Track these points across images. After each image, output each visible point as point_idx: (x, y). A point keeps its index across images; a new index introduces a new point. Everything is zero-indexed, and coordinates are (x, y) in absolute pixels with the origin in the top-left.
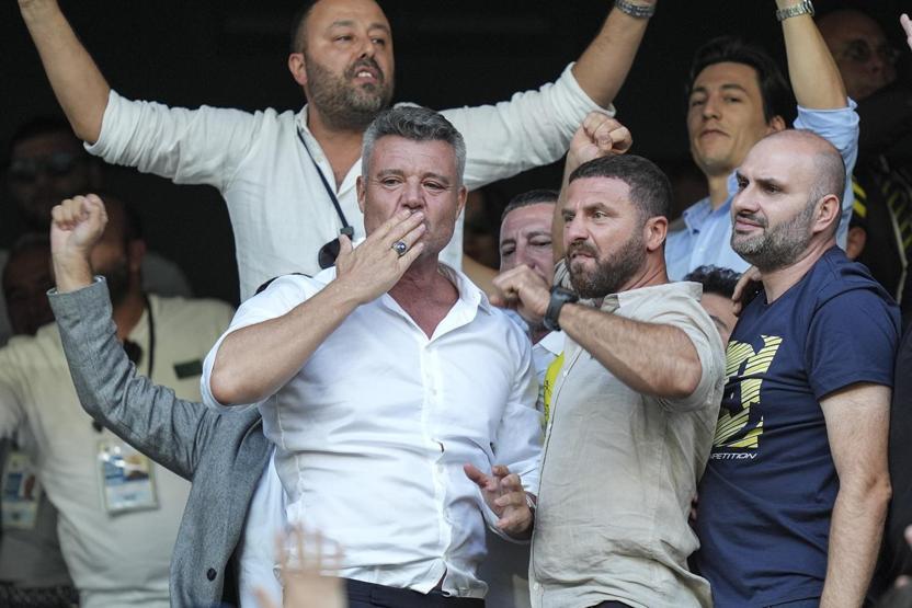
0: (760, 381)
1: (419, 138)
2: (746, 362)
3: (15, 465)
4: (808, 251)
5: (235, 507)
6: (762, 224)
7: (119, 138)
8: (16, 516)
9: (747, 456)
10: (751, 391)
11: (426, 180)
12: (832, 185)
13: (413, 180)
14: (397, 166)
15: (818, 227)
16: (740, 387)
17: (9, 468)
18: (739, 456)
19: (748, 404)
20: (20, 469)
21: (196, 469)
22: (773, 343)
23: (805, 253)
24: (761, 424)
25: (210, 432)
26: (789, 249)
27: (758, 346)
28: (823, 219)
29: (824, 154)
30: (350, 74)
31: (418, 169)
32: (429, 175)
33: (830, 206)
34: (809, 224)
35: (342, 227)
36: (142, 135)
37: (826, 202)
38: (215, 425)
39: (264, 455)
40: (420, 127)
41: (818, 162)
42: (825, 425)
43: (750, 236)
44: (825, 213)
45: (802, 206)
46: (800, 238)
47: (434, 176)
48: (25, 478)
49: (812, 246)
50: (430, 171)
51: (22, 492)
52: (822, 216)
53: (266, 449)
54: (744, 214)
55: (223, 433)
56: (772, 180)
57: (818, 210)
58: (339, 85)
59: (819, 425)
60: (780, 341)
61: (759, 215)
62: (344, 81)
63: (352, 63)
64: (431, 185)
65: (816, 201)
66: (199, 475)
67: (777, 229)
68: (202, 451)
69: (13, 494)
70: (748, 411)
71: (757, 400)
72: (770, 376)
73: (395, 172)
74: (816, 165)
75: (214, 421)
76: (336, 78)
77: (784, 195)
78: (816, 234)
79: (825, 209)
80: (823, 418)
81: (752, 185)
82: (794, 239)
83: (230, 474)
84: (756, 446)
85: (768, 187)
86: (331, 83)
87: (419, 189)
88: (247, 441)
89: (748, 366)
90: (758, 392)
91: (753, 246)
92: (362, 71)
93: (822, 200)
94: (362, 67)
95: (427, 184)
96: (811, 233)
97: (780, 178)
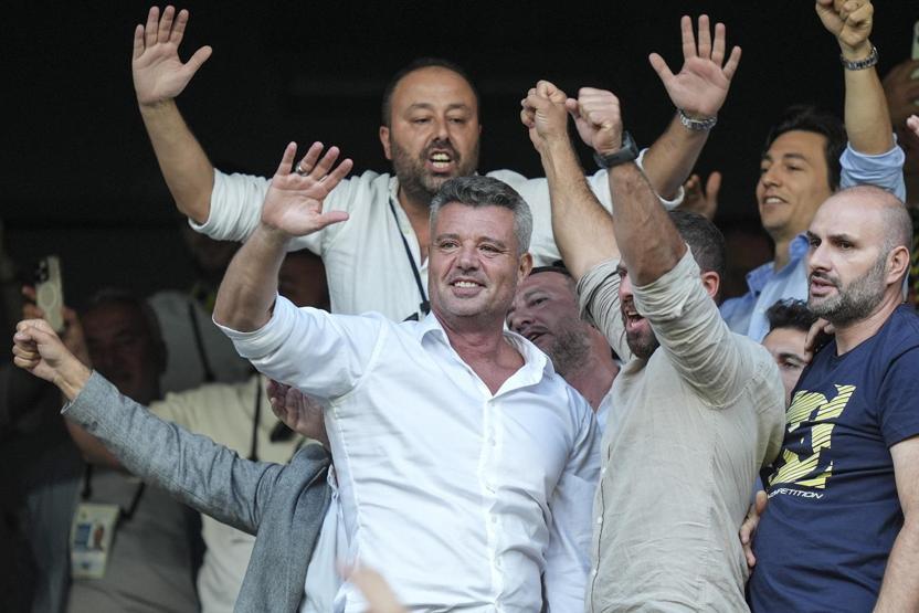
0: (831, 426)
1: (476, 204)
2: (818, 409)
3: (84, 516)
4: (882, 303)
5: (295, 567)
6: (835, 284)
7: (227, 218)
8: (86, 566)
9: (813, 495)
10: (821, 436)
11: (483, 244)
12: (901, 237)
13: (469, 244)
14: (453, 231)
15: (891, 279)
16: (811, 432)
17: (78, 520)
18: (805, 494)
19: (818, 448)
20: (89, 520)
21: (258, 527)
22: (846, 392)
23: (880, 306)
24: (830, 469)
25: (270, 491)
26: (866, 303)
27: (831, 394)
28: (895, 270)
29: (891, 207)
30: (426, 155)
31: (473, 234)
32: (484, 239)
33: (901, 257)
34: (882, 278)
35: (422, 301)
36: (249, 212)
37: (897, 254)
38: (275, 482)
39: (320, 510)
40: (477, 193)
41: (887, 216)
42: (893, 473)
43: (827, 298)
44: (897, 265)
45: (875, 259)
46: (876, 291)
47: (488, 240)
48: (94, 528)
49: (886, 299)
50: (485, 235)
51: (91, 542)
52: (894, 267)
53: (322, 505)
54: (818, 272)
55: (283, 492)
56: (845, 235)
57: (890, 263)
58: (414, 168)
59: (887, 472)
60: (853, 388)
61: (833, 274)
62: (419, 163)
63: (427, 145)
64: (488, 249)
65: (887, 254)
66: (262, 532)
67: (852, 285)
68: (264, 508)
69: (82, 544)
70: (817, 455)
71: (828, 444)
72: (842, 421)
73: (451, 236)
74: (885, 219)
75: (273, 479)
76: (411, 161)
77: (856, 251)
78: (889, 285)
79: (896, 260)
80: (892, 466)
81: (825, 243)
82: (869, 293)
83: (289, 533)
84: (823, 487)
85: (841, 242)
86: (407, 165)
87: (474, 252)
88: (304, 498)
89: (820, 413)
90: (829, 437)
91: (831, 306)
92: (437, 153)
93: (893, 252)
94: (436, 149)
95: (483, 248)
96: (885, 286)
97: (853, 234)
